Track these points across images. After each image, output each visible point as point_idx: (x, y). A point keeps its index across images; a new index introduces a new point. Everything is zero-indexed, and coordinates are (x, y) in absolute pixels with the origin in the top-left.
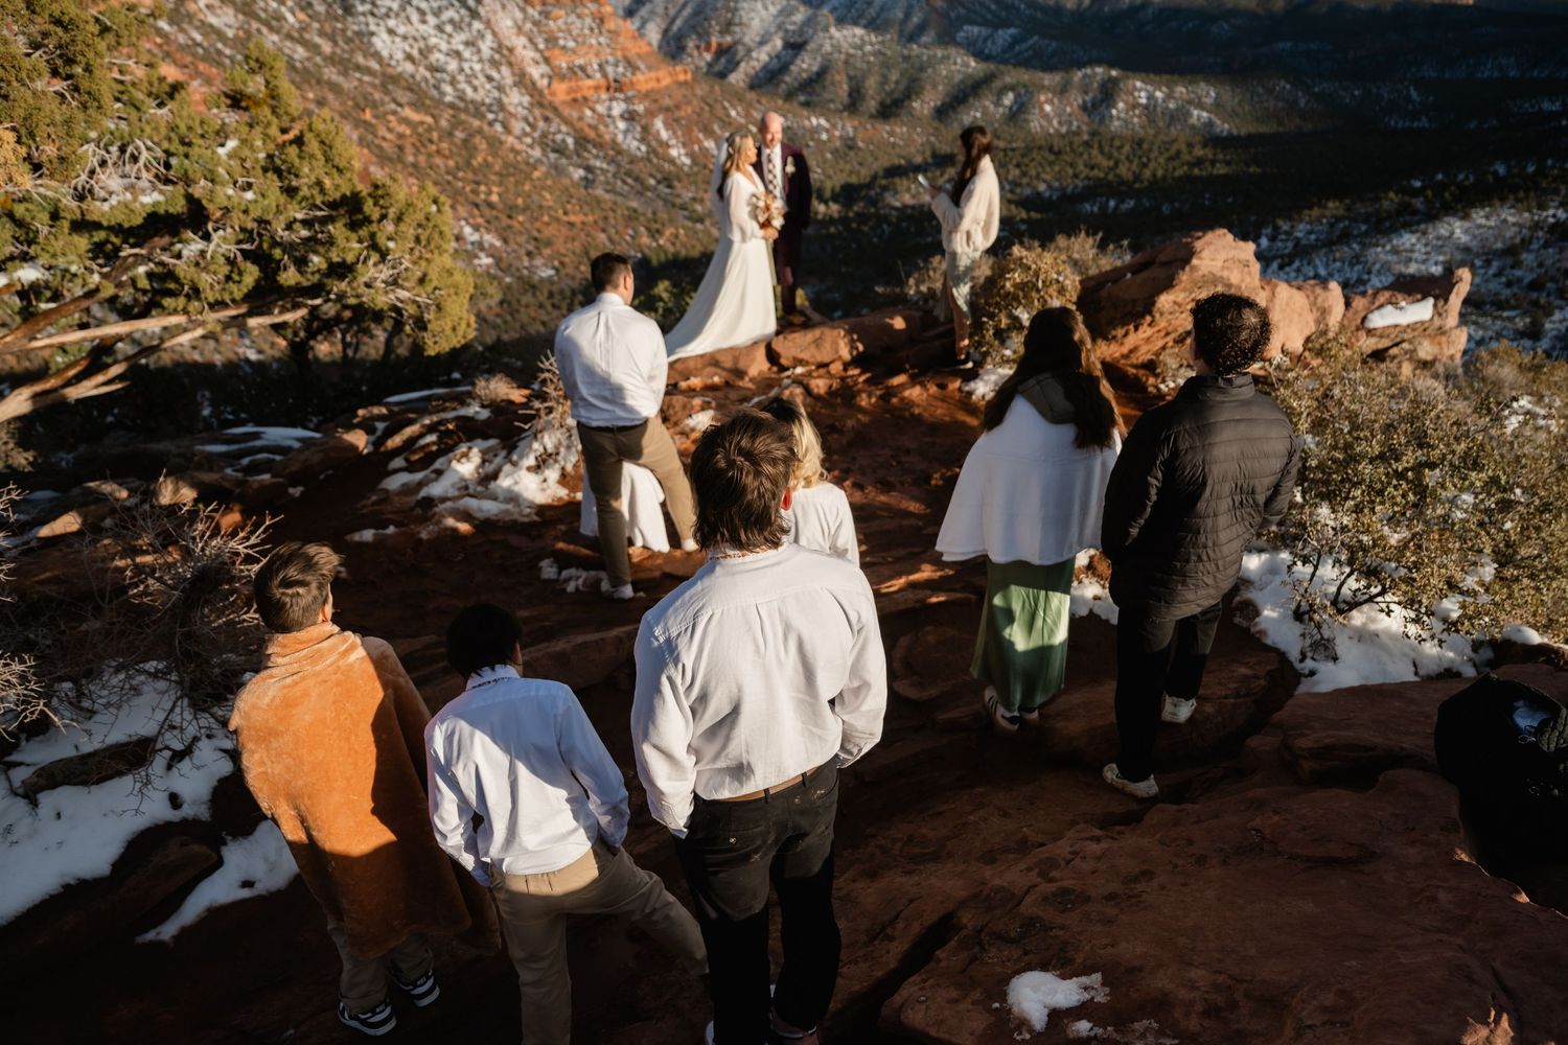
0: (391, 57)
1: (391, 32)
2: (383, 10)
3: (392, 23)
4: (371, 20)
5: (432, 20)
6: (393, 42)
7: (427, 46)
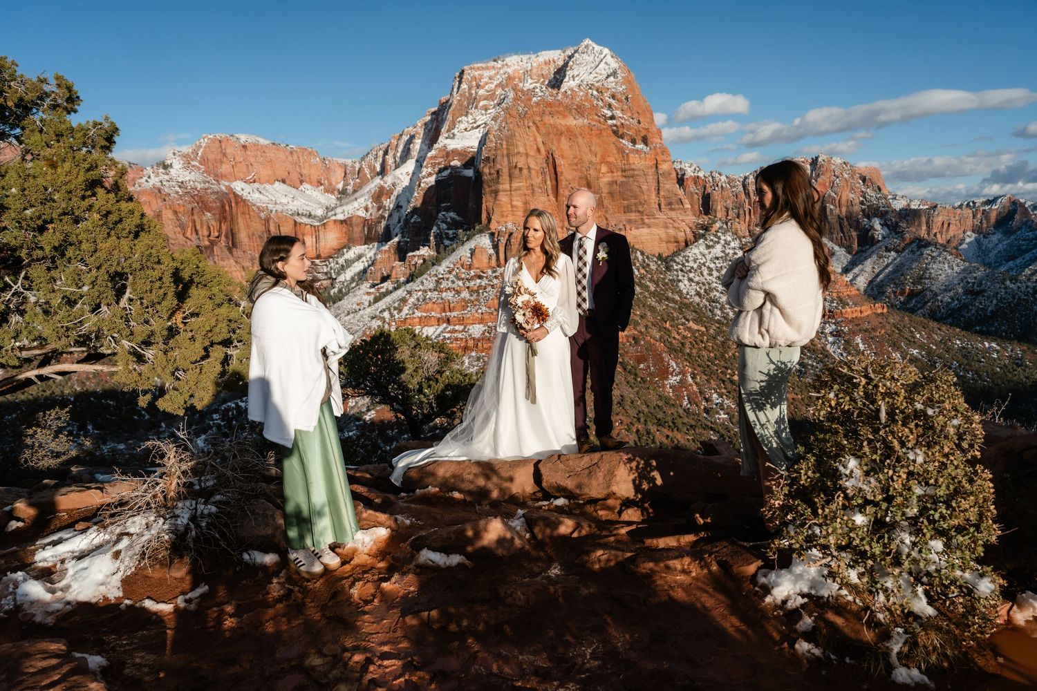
0: (688, 294)
1: (690, 280)
2: (688, 268)
3: (691, 275)
4: (680, 273)
5: (715, 274)
6: (691, 285)
7: (710, 288)
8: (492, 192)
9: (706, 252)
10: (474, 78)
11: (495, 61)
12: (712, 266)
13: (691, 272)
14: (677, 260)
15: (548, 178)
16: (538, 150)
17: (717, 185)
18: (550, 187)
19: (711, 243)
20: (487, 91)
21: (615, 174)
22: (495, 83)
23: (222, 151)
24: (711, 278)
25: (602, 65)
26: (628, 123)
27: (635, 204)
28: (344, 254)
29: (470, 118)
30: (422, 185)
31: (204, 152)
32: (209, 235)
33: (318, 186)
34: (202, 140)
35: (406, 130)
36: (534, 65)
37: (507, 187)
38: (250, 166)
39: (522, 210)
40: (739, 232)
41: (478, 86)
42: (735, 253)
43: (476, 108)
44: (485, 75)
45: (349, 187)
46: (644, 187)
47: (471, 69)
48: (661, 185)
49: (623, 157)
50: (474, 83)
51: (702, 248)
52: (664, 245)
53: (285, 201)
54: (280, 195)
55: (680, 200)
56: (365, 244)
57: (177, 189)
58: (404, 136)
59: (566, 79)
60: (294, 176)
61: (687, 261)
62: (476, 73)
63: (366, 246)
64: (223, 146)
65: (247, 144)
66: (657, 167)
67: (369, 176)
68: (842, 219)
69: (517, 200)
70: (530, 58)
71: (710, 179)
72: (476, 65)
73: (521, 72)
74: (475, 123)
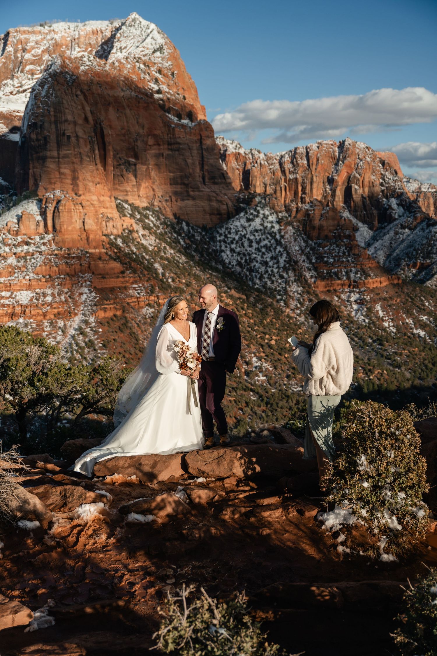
0: (230, 263)
1: (232, 251)
2: (230, 240)
3: (233, 246)
4: (222, 243)
5: (255, 245)
6: (232, 256)
7: (250, 258)
8: (39, 158)
9: (247, 224)
10: (20, 42)
11: (41, 25)
12: (252, 237)
13: (232, 242)
14: (220, 231)
15: (96, 148)
16: (86, 119)
17: (257, 162)
18: (98, 157)
19: (251, 217)
20: (34, 56)
21: (162, 147)
22: (42, 48)
24: (250, 249)
25: (149, 40)
26: (173, 97)
27: (181, 177)
29: (16, 82)
36: (82, 33)
37: (55, 154)
39: (69, 177)
40: (276, 207)
41: (24, 50)
42: (273, 227)
43: (22, 71)
44: (31, 40)
46: (189, 161)
47: (16, 31)
48: (205, 159)
49: (169, 130)
50: (20, 47)
51: (243, 221)
52: (208, 217)
55: (223, 174)
59: (114, 51)
61: (230, 233)
62: (23, 37)
66: (201, 143)
68: (365, 198)
69: (65, 168)
70: (77, 26)
71: (250, 156)
72: (22, 29)
73: (69, 39)
74: (21, 87)
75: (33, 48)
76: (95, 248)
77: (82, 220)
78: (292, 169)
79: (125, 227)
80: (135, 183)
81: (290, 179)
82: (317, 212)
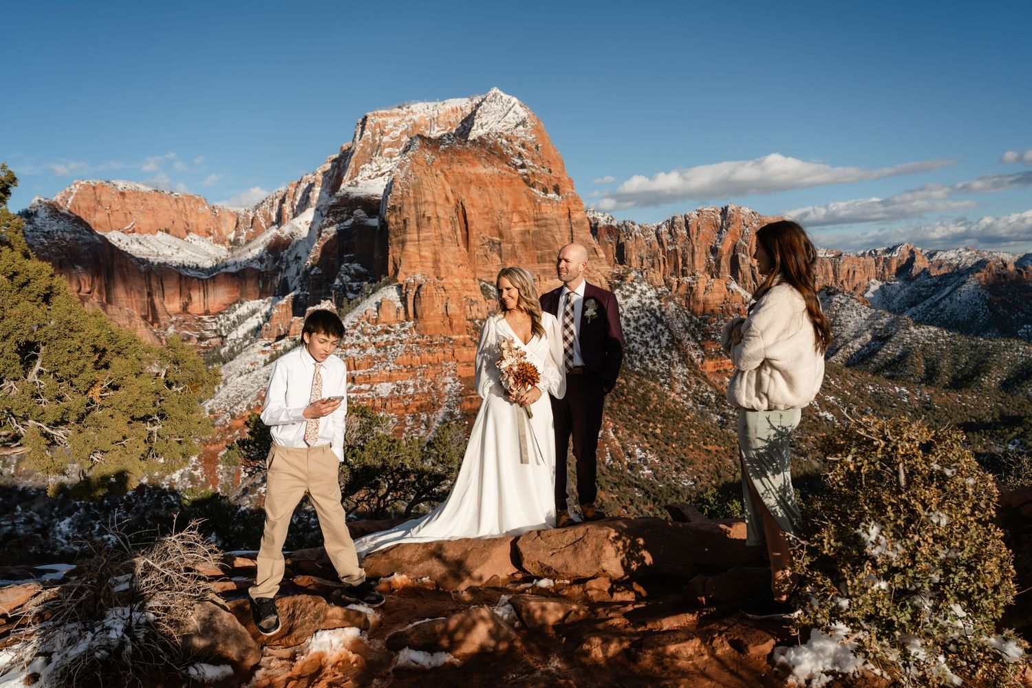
5: (633, 324)
7: (628, 339)
8: (398, 242)
10: (378, 125)
11: (400, 107)
12: (629, 316)
15: (458, 228)
16: (447, 199)
17: (631, 235)
18: (460, 237)
19: (627, 293)
20: (392, 138)
21: (527, 224)
22: (400, 130)
23: (96, 198)
24: (628, 328)
25: (511, 114)
26: (539, 171)
27: (549, 254)
28: (235, 310)
29: (374, 164)
30: (323, 235)
31: (75, 200)
32: (79, 291)
33: (206, 237)
34: (73, 187)
35: (305, 177)
36: (441, 112)
37: (415, 236)
38: (129, 215)
39: (430, 260)
40: (655, 282)
41: (382, 133)
42: (652, 303)
43: (380, 155)
44: (390, 121)
45: (241, 237)
46: (558, 237)
47: (374, 115)
48: (575, 234)
49: (535, 206)
50: (378, 130)
53: (168, 252)
54: (162, 246)
55: (595, 249)
56: (260, 298)
57: (42, 239)
58: (302, 184)
59: (475, 127)
60: (180, 225)
62: (380, 120)
63: (261, 300)
64: (98, 194)
65: (125, 191)
66: (570, 217)
67: (264, 226)
69: (426, 251)
70: (436, 106)
71: (624, 228)
72: (380, 112)
73: (427, 119)
74: (379, 170)
75: (391, 130)
76: (459, 334)
77: (445, 304)
78: (670, 240)
79: (490, 310)
80: (500, 263)
81: (668, 251)
82: (700, 284)
